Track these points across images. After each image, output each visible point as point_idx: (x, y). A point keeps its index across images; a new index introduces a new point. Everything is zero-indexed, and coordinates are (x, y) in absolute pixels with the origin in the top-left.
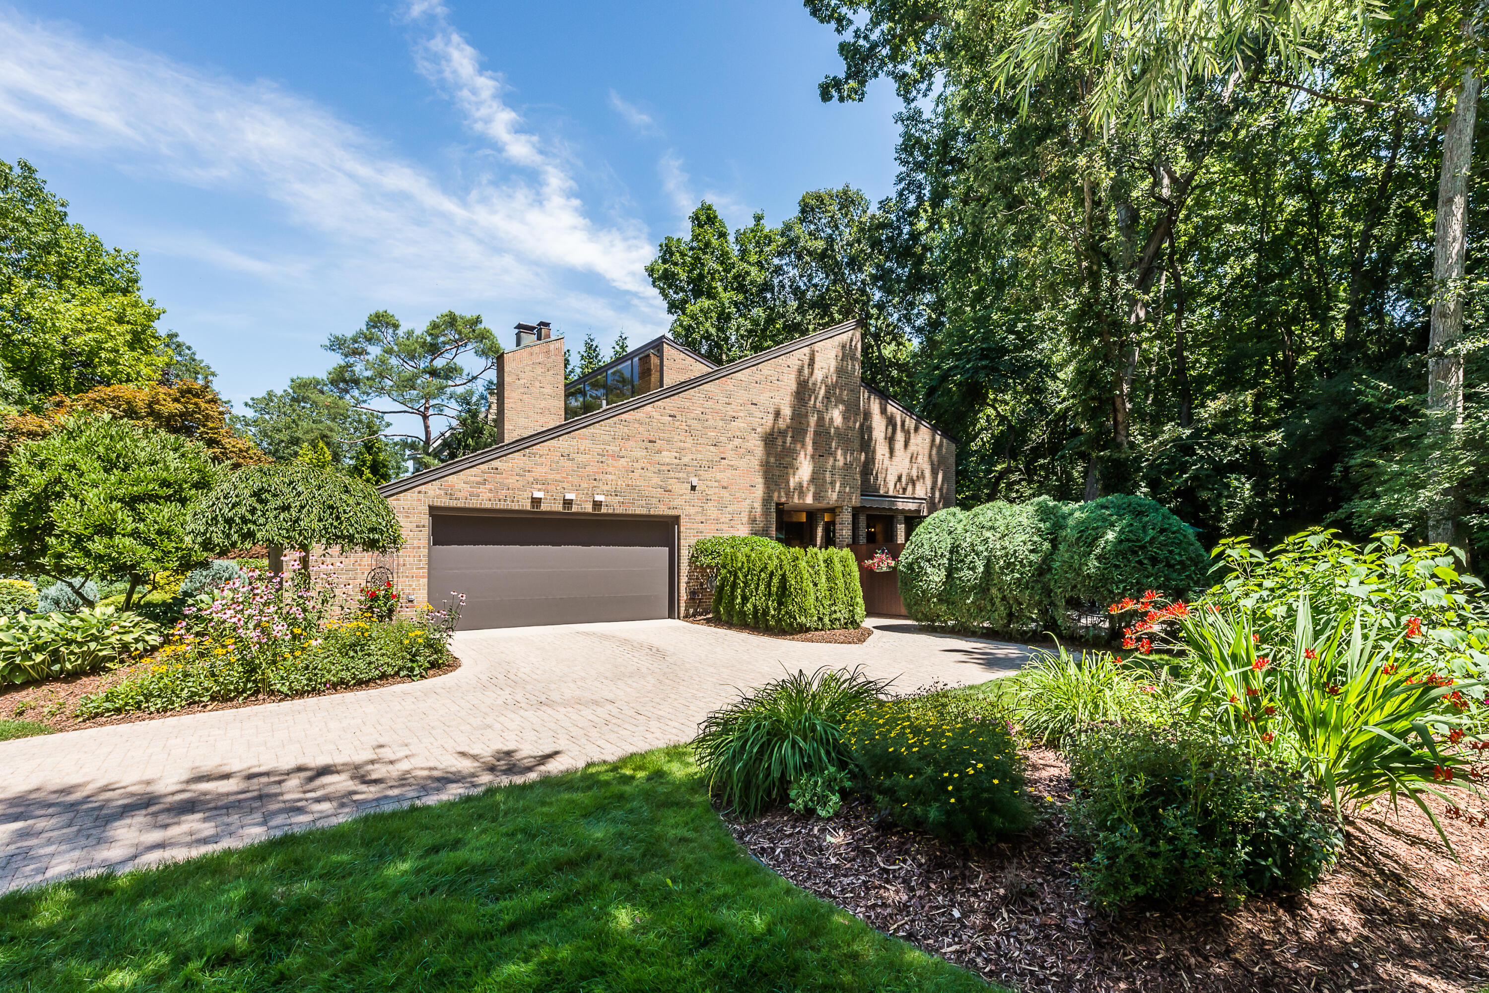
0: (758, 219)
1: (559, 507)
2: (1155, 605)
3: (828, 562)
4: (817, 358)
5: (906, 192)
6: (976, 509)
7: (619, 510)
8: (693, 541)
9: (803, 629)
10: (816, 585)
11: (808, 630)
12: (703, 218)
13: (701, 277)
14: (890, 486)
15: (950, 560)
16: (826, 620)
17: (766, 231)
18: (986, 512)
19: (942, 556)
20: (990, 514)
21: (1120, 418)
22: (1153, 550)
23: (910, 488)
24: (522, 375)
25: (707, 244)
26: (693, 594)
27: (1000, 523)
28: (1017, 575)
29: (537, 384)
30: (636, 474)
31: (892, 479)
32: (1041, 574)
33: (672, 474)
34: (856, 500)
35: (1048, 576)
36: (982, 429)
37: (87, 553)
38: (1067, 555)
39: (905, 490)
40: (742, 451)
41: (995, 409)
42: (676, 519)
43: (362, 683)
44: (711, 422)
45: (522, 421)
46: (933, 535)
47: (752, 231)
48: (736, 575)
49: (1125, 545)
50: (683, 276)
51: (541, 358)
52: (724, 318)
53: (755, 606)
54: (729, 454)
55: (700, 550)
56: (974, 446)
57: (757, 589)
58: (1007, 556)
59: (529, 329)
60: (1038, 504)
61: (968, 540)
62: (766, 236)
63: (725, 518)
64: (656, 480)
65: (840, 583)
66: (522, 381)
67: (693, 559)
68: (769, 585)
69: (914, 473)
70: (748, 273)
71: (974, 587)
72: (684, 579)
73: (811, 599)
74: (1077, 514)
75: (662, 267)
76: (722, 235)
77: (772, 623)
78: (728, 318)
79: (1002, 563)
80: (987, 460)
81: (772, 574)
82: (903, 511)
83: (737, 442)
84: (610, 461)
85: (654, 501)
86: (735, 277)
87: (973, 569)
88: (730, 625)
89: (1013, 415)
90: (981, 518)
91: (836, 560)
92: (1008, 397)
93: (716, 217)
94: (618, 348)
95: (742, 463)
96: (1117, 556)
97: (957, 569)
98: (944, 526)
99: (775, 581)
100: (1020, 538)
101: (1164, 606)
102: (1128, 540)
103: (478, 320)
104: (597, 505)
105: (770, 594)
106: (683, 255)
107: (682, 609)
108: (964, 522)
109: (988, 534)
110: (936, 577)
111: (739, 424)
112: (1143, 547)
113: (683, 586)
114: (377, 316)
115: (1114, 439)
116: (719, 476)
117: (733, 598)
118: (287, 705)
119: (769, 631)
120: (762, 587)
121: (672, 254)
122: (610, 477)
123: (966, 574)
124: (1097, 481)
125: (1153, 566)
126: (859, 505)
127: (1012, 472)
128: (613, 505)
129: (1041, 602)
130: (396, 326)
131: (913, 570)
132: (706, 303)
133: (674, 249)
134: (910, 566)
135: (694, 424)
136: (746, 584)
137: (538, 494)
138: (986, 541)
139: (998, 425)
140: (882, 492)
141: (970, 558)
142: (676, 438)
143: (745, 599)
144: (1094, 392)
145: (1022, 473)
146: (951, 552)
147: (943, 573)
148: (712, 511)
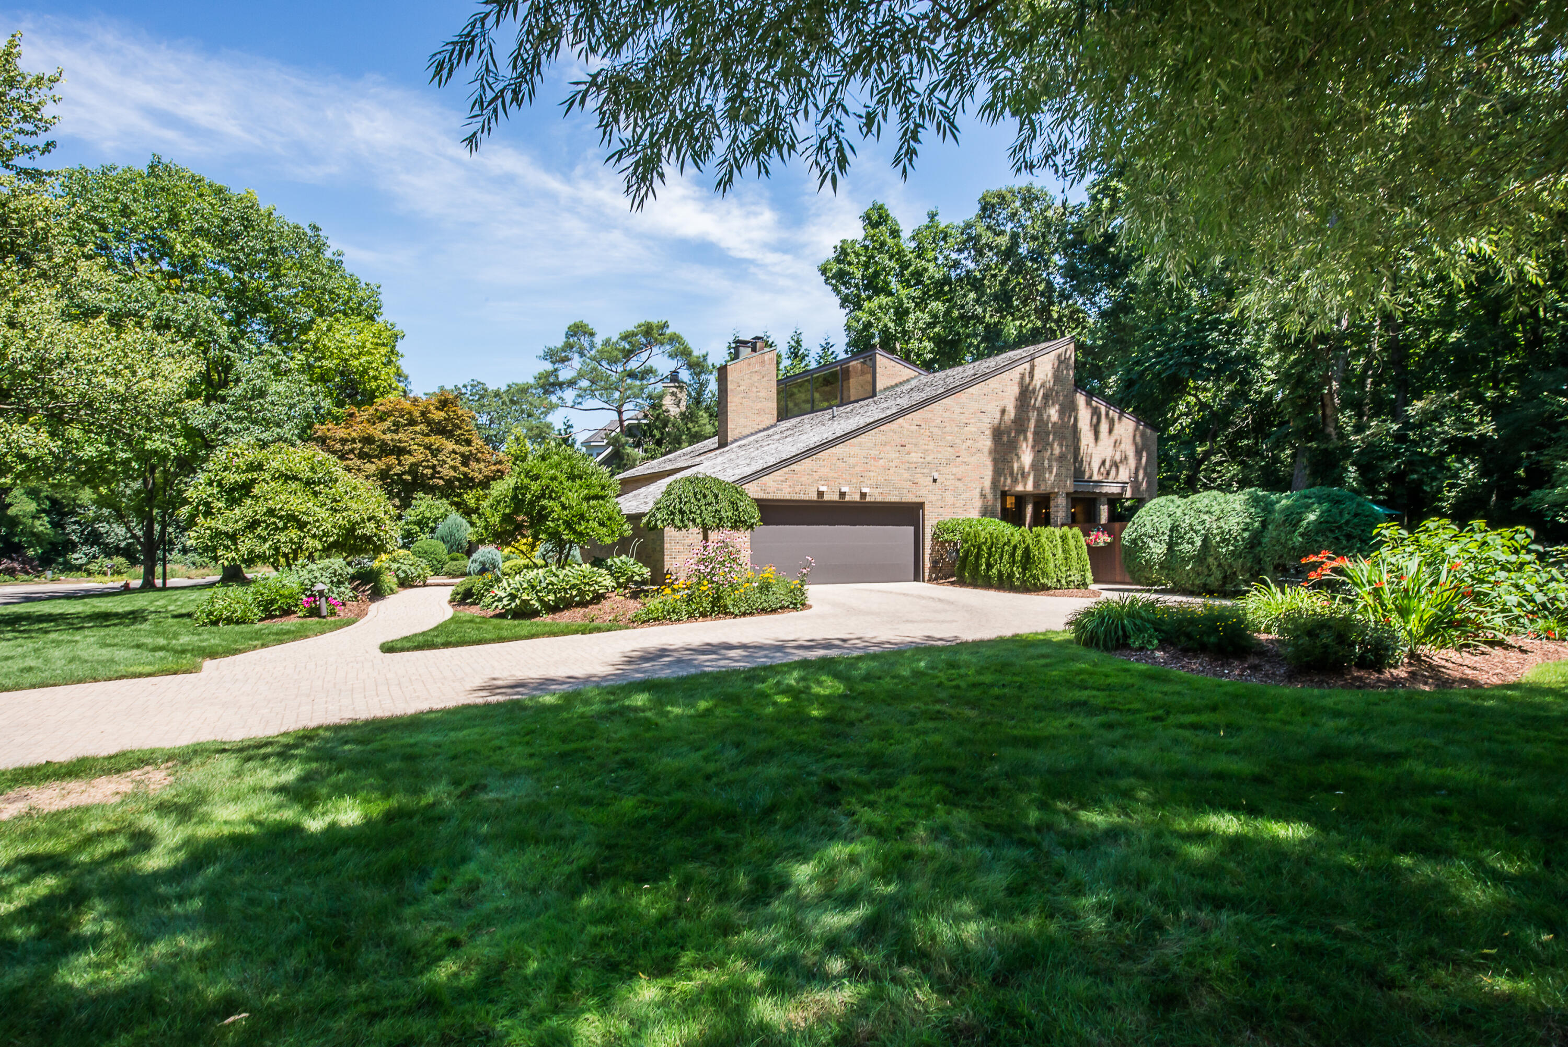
0: (932, 216)
1: (857, 498)
2: (1329, 558)
3: (1064, 538)
4: (1036, 372)
5: (1099, 196)
6: (1191, 498)
7: (879, 499)
8: (935, 522)
9: (1045, 588)
10: (1054, 555)
11: (1049, 588)
12: (875, 217)
13: (876, 274)
14: (1094, 470)
15: (1171, 537)
16: (1063, 582)
17: (942, 226)
18: (1203, 499)
19: (1163, 533)
20: (1206, 501)
21: (1329, 411)
22: (1348, 529)
23: (1113, 472)
24: (742, 383)
25: (883, 244)
26: (935, 563)
27: (1216, 508)
28: (1231, 548)
29: (755, 390)
30: (891, 471)
31: (1095, 465)
32: (1252, 547)
33: (918, 470)
34: (1070, 485)
35: (1259, 548)
36: (1181, 415)
37: (575, 532)
38: (1274, 533)
39: (1108, 474)
40: (973, 450)
41: (1195, 396)
42: (921, 505)
43: (774, 611)
44: (948, 429)
45: (742, 421)
46: (1154, 517)
47: (928, 227)
48: (979, 548)
49: (1324, 526)
50: (859, 274)
51: (757, 368)
52: (901, 314)
53: (1000, 571)
54: (963, 453)
55: (942, 529)
56: (1172, 431)
57: (1001, 559)
58: (1222, 533)
59: (744, 343)
60: (1249, 493)
61: (1187, 521)
62: (942, 232)
63: (960, 503)
64: (906, 475)
65: (1074, 553)
66: (742, 388)
67: (935, 537)
68: (1013, 555)
69: (1118, 458)
70: (926, 270)
71: (1193, 557)
72: (928, 551)
73: (1052, 565)
74: (1284, 502)
75: (835, 268)
76: (895, 233)
77: (1017, 583)
78: (907, 312)
79: (1218, 539)
80: (1188, 445)
81: (1015, 547)
82: (1106, 494)
83: (969, 443)
84: (872, 462)
85: (905, 491)
86: (912, 274)
87: (1192, 543)
88: (974, 585)
89: (1214, 401)
90: (1198, 505)
91: (1070, 536)
92: (1210, 385)
93: (887, 216)
94: (793, 343)
95: (973, 460)
96: (1317, 534)
97: (1177, 544)
98: (1164, 510)
99: (1019, 552)
100: (1233, 520)
101: (1334, 559)
102: (1327, 522)
103: (665, 325)
104: (863, 495)
105: (1014, 562)
106: (857, 255)
107: (927, 575)
108: (1183, 507)
109: (1206, 517)
110: (1158, 550)
111: (971, 428)
112: (1339, 528)
113: (927, 557)
114: (576, 326)
115: (1323, 430)
116: (954, 470)
117: (977, 565)
118: (738, 620)
119: (1013, 589)
120: (1006, 557)
121: (846, 254)
122: (872, 474)
123: (1186, 547)
124: (1305, 467)
125: (1348, 541)
126: (1072, 490)
127: (1215, 454)
128: (875, 495)
129: (1252, 568)
130: (592, 335)
131: (1136, 544)
132: (883, 300)
133: (849, 250)
134: (1134, 542)
135: (935, 430)
136: (990, 555)
137: (822, 489)
138: (1203, 522)
139: (1199, 411)
140: (1086, 477)
141: (1188, 536)
142: (922, 442)
143: (989, 566)
144: (1300, 391)
145: (1224, 455)
146: (1171, 530)
147: (1165, 547)
148: (949, 498)
